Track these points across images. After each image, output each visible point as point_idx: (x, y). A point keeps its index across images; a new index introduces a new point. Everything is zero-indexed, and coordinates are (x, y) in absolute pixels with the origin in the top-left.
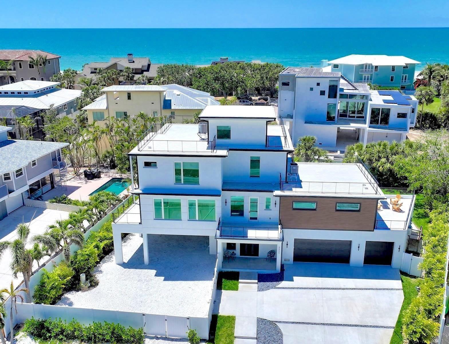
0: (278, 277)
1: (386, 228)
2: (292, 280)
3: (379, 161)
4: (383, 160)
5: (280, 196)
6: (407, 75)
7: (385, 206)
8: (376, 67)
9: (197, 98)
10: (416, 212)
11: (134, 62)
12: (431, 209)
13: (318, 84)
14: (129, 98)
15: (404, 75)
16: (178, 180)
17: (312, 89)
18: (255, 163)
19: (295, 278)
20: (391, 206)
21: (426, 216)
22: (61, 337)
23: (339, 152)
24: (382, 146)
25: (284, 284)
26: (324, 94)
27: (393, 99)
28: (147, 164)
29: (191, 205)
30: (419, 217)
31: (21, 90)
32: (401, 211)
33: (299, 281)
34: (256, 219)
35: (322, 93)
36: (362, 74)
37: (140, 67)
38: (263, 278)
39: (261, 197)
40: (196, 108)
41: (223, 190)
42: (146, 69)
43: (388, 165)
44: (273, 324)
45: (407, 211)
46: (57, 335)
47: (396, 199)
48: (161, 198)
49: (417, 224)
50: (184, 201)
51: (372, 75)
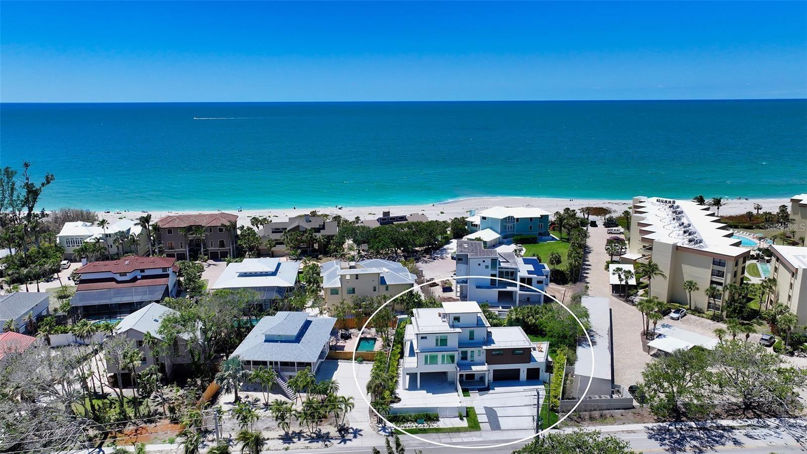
0: (487, 389)
1: (536, 361)
2: (494, 390)
3: (528, 318)
4: (531, 317)
5: (486, 350)
6: (543, 224)
7: (534, 349)
8: (517, 219)
9: (400, 274)
10: (550, 349)
11: (310, 221)
12: (558, 348)
13: (484, 261)
14: (357, 278)
15: (540, 224)
16: (437, 345)
17: (479, 265)
18: (472, 333)
19: (495, 388)
20: (537, 349)
21: (555, 352)
22: (404, 420)
23: (501, 307)
24: (529, 309)
25: (491, 391)
26: (488, 268)
27: (533, 270)
28: (422, 338)
29: (443, 356)
30: (552, 353)
31: (263, 270)
32: (542, 352)
33: (497, 389)
34: (473, 361)
35: (487, 267)
36: (506, 225)
37: (318, 227)
38: (480, 390)
39: (476, 350)
40: (404, 283)
41: (459, 348)
42: (322, 227)
43: (534, 321)
44: (491, 408)
45: (545, 352)
46: (402, 419)
47: (539, 345)
48: (428, 354)
49: (551, 357)
50: (440, 355)
51: (514, 225)
